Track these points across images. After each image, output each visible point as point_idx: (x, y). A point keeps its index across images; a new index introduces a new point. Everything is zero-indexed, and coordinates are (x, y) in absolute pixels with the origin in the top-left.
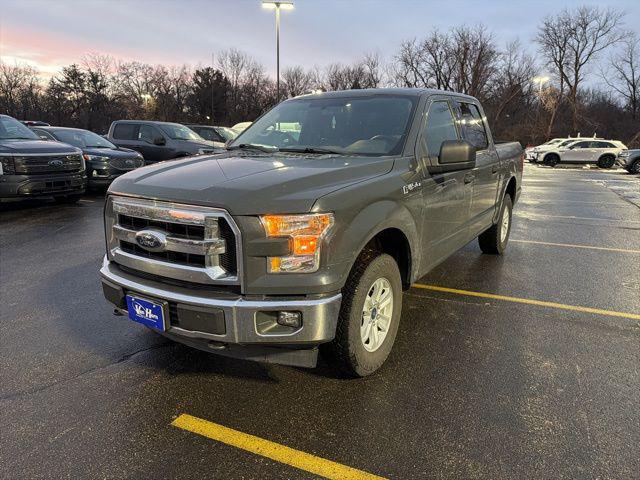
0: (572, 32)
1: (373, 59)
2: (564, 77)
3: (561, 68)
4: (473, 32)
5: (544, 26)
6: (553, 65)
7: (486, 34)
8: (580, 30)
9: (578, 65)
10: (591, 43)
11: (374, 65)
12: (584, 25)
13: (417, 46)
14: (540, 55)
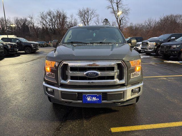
0: (86, 13)
1: (31, 16)
2: (85, 25)
3: (84, 22)
4: (61, 11)
5: (79, 11)
6: (82, 21)
7: (65, 12)
8: (87, 13)
9: (88, 22)
10: (90, 16)
11: (32, 18)
12: (88, 12)
13: (45, 13)
14: (79, 19)
